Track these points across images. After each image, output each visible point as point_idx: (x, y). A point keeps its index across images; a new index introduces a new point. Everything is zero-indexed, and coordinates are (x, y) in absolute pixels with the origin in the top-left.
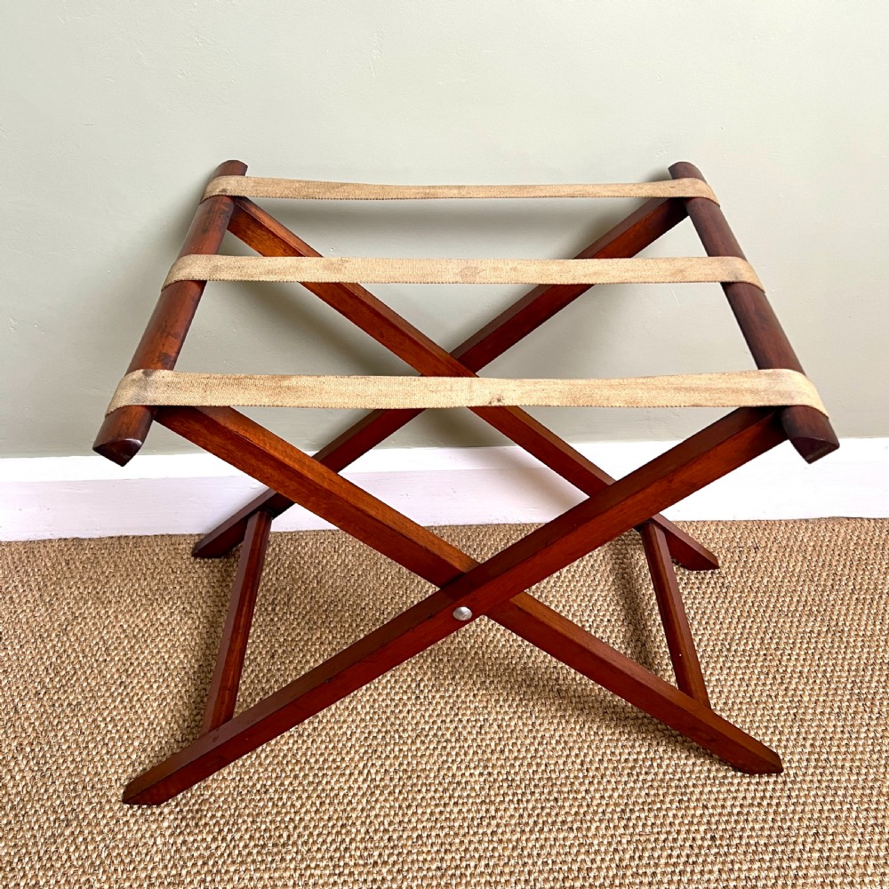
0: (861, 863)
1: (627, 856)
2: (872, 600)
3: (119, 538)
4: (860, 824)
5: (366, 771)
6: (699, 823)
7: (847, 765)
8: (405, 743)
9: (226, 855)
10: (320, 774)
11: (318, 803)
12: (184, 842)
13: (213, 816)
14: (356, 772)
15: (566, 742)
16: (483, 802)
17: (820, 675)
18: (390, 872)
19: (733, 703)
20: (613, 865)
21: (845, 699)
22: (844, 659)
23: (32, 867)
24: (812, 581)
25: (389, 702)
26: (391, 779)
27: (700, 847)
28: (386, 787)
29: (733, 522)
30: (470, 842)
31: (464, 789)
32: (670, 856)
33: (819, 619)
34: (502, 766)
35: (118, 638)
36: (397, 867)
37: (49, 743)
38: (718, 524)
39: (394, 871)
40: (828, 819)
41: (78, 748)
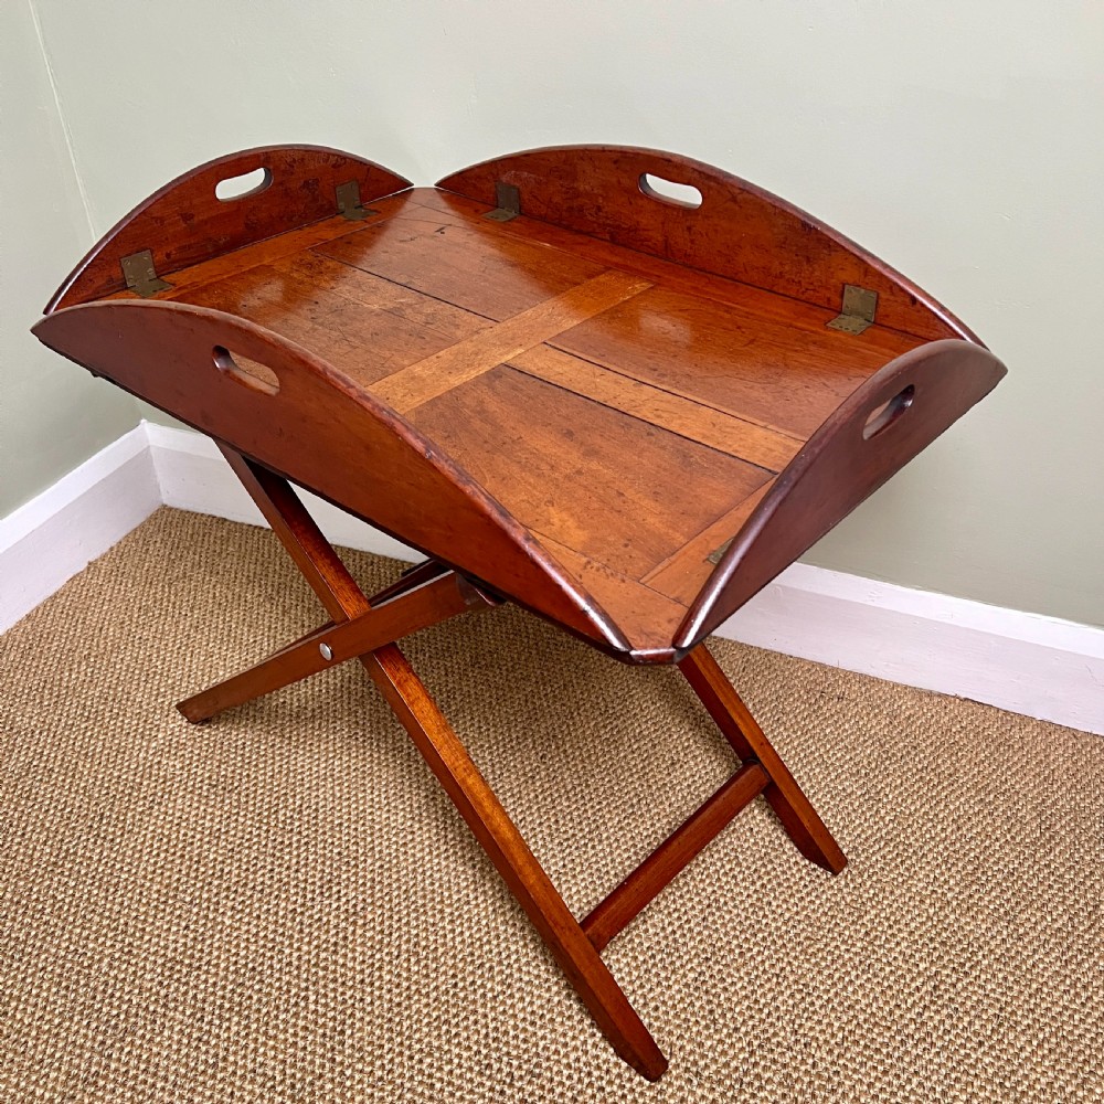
0: (735, 999)
2: (939, 784)
3: (256, 527)
4: (761, 968)
5: (332, 761)
7: (787, 915)
9: (183, 782)
10: (293, 751)
11: (276, 771)
12: (159, 762)
13: (192, 752)
14: (323, 759)
15: (520, 798)
16: (412, 818)
18: (299, 841)
22: (860, 825)
23: (46, 740)
24: (882, 746)
26: (348, 774)
28: (339, 778)
29: (833, 669)
30: (380, 844)
31: (402, 803)
33: (861, 782)
35: (207, 601)
36: (306, 840)
37: (109, 660)
38: (813, 664)
39: (303, 842)
40: (731, 951)
41: (127, 670)
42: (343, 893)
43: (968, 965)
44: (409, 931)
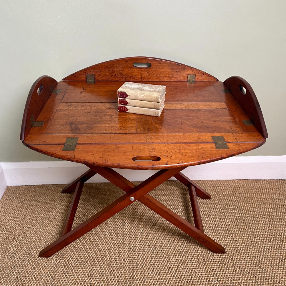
0: (244, 266)
1: (181, 264)
2: (250, 200)
3: (42, 185)
4: (244, 256)
5: (110, 244)
6: (200, 256)
7: (241, 241)
8: (120, 237)
9: (71, 265)
10: (97, 244)
11: (96, 252)
12: (59, 262)
13: (67, 255)
14: (107, 244)
15: (164, 236)
16: (141, 251)
17: (235, 219)
18: (115, 269)
19: (211, 226)
20: (177, 267)
21: (241, 225)
22: (241, 215)
23: (17, 268)
24: (233, 195)
25: (116, 226)
26: (116, 245)
27: (200, 262)
28: (115, 247)
29: (212, 180)
30: (138, 261)
31: (136, 248)
32: (192, 264)
33: (235, 205)
34: (147, 242)
35: (42, 211)
36: (117, 267)
37: (22, 237)
38: (208, 181)
39: (117, 268)
40: (236, 255)
41: (30, 238)
42: (137, 278)
43: (282, 238)
44: (161, 281)
